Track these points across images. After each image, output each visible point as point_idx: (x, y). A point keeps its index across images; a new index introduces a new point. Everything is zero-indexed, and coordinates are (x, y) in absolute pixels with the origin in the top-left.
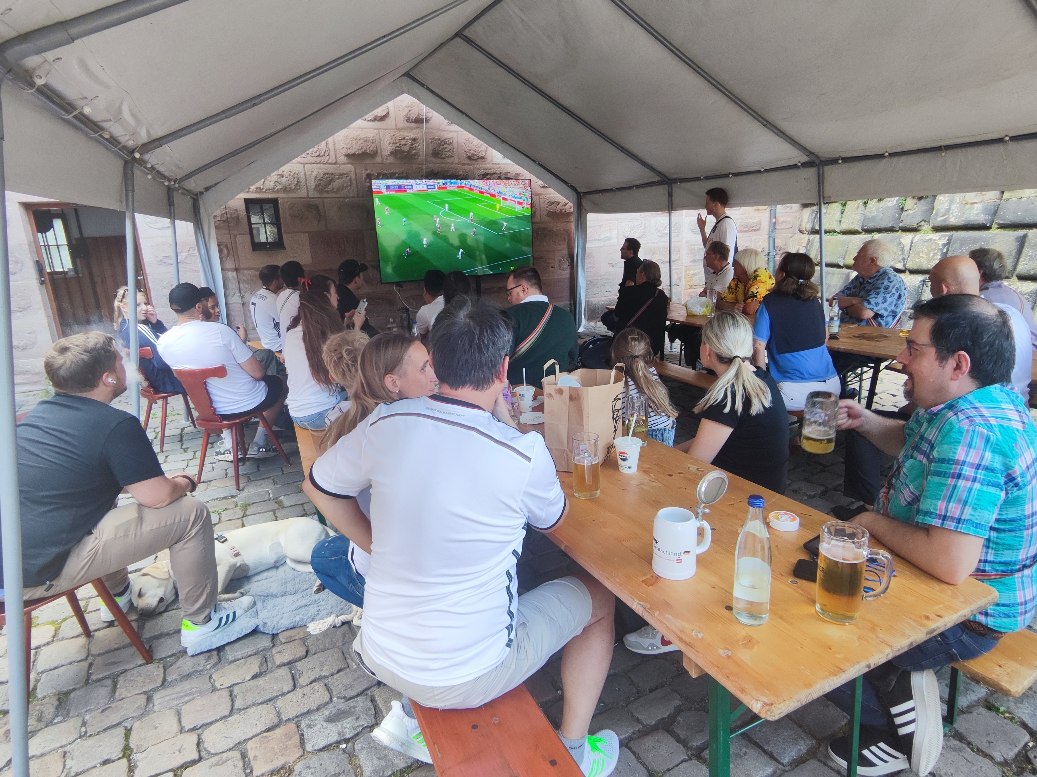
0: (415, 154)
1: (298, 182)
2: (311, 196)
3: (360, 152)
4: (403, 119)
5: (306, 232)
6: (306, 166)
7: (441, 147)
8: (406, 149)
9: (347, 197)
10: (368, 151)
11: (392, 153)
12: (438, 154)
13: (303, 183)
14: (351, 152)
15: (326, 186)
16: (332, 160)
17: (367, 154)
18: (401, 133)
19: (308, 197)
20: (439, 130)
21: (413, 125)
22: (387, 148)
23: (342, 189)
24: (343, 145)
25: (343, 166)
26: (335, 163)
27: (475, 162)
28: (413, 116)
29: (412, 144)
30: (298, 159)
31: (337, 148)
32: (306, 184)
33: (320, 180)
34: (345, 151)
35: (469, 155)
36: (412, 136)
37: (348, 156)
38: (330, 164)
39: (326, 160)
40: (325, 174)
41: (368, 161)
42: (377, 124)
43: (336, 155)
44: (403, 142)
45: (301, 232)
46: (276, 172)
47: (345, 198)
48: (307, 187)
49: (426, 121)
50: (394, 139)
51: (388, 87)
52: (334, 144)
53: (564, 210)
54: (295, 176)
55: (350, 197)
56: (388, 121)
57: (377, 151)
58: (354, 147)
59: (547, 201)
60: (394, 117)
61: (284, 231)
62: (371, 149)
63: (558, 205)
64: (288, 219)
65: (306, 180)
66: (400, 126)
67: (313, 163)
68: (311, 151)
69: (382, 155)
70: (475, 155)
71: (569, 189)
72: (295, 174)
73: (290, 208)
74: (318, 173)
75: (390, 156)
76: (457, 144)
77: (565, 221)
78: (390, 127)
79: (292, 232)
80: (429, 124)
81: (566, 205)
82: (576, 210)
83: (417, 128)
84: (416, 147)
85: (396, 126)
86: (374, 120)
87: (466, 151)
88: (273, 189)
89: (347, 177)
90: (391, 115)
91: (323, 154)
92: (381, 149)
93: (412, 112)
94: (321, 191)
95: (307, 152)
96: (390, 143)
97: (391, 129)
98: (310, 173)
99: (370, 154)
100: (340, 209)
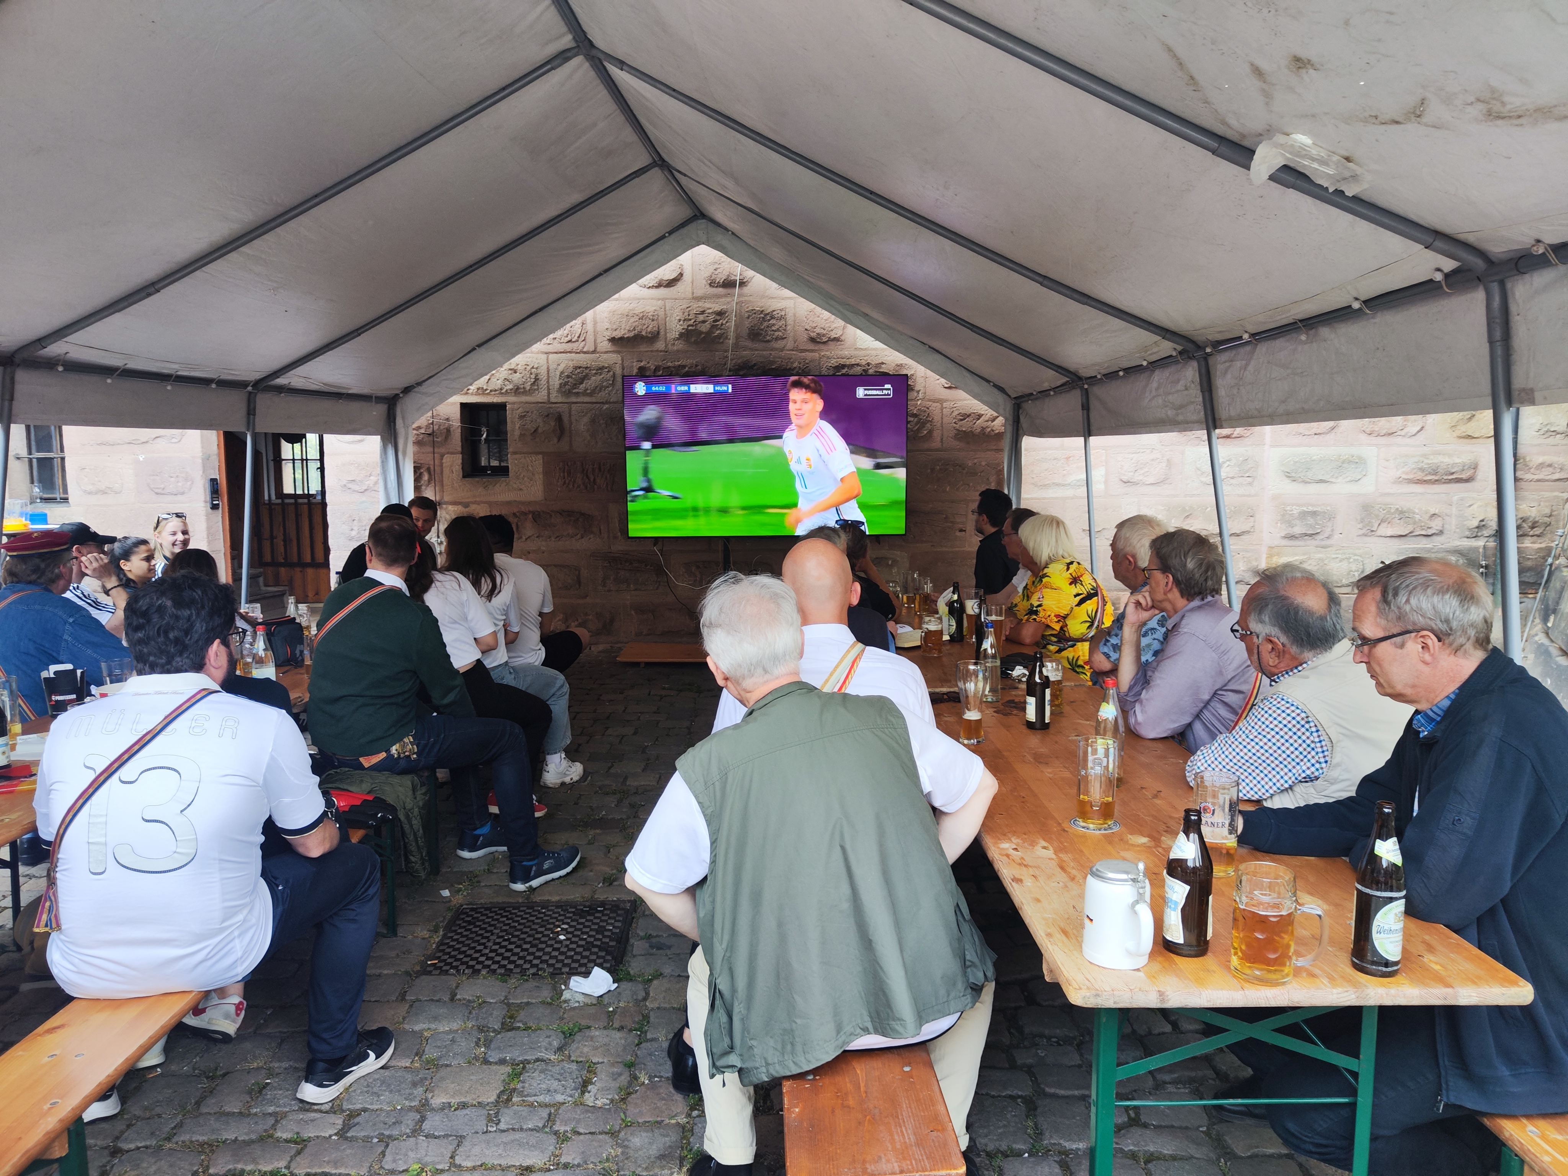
0: (720, 336)
1: (536, 379)
2: (553, 400)
3: (632, 334)
4: (704, 282)
5: (540, 453)
6: (551, 356)
7: (766, 324)
8: (705, 328)
9: (607, 403)
10: (644, 333)
11: (681, 335)
12: (759, 334)
13: (543, 382)
14: (618, 334)
15: (575, 386)
16: (589, 347)
17: (643, 337)
18: (700, 304)
19: (549, 402)
20: (763, 297)
21: (721, 290)
22: (675, 328)
23: (600, 390)
24: (607, 325)
25: (605, 356)
26: (594, 352)
27: (822, 347)
28: (721, 278)
29: (717, 321)
30: (537, 347)
31: (598, 329)
32: (548, 382)
33: (568, 377)
34: (609, 334)
35: (812, 334)
36: (717, 308)
37: (613, 340)
38: (585, 353)
39: (580, 348)
40: (576, 368)
41: (643, 348)
42: (663, 291)
43: (595, 341)
44: (701, 318)
45: (533, 453)
46: (506, 366)
47: (603, 403)
48: (548, 387)
49: (742, 284)
50: (686, 314)
51: (673, 236)
52: (595, 323)
53: (989, 430)
54: (533, 370)
55: (610, 403)
56: (680, 287)
57: (658, 333)
58: (623, 327)
59: (956, 413)
60: (690, 280)
61: (510, 450)
62: (649, 329)
63: (978, 419)
64: (517, 433)
65: (548, 377)
66: (699, 293)
67: (561, 353)
68: (559, 333)
69: (666, 338)
70: (824, 335)
71: (995, 391)
72: (533, 368)
73: (522, 417)
74: (567, 367)
75: (678, 339)
76: (793, 318)
77: (994, 448)
78: (683, 296)
79: (521, 453)
80: (746, 290)
81: (993, 420)
82: (1010, 429)
83: (726, 296)
84: (722, 324)
85: (693, 293)
86: (659, 285)
87: (809, 328)
88: (501, 389)
89: (608, 371)
90: (685, 277)
91: (576, 338)
92: (666, 329)
93: (719, 271)
94: (569, 393)
95: (552, 336)
96: (680, 320)
97: (684, 298)
98: (555, 366)
99: (647, 337)
100: (593, 421)
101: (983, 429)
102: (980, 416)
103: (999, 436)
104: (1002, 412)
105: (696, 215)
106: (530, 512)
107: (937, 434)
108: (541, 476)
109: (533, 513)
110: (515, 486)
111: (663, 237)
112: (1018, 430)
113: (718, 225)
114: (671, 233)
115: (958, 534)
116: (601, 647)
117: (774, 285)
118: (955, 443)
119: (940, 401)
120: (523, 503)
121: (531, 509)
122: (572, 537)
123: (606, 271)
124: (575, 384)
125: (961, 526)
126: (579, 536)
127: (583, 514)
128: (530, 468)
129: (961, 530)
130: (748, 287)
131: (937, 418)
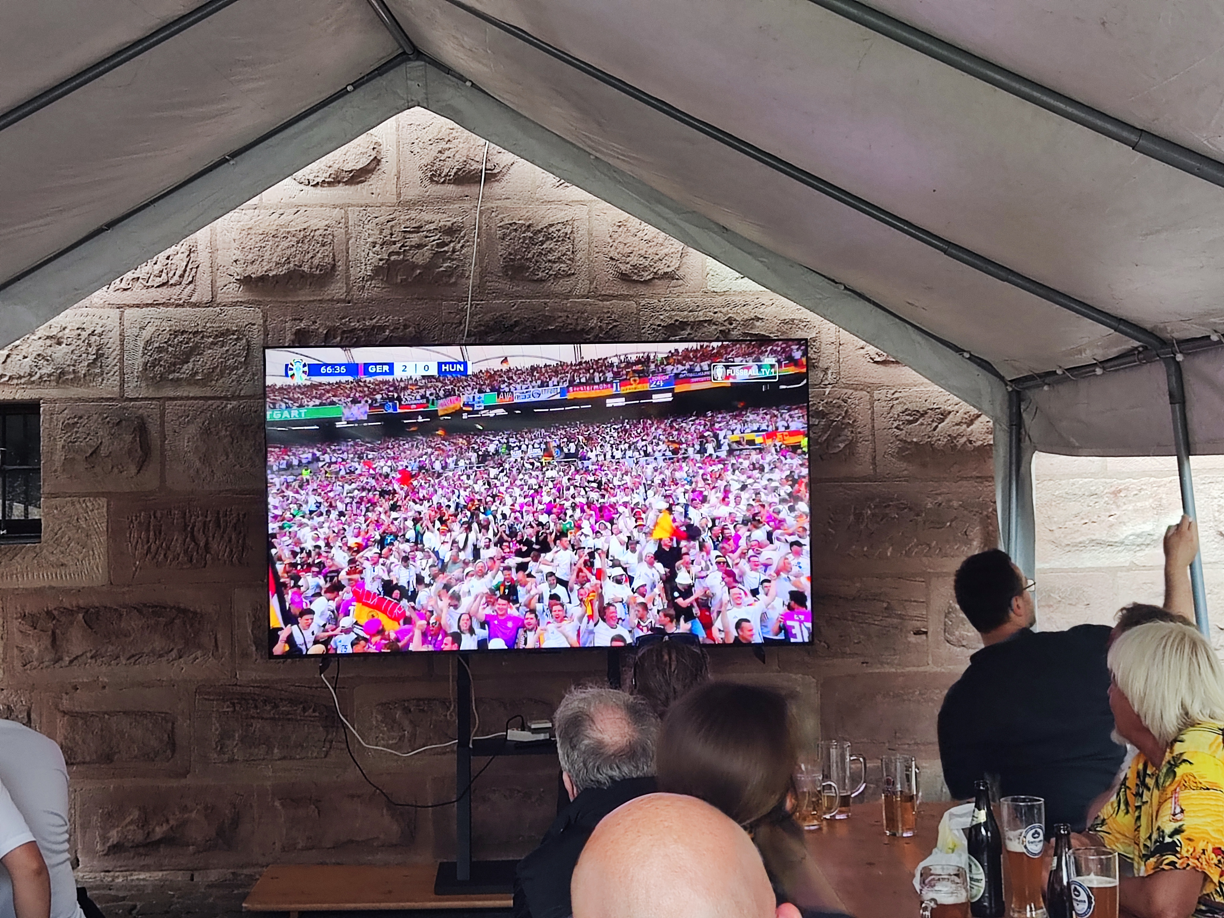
0: (450, 272)
1: (99, 355)
2: (129, 394)
3: (283, 271)
4: (420, 174)
5: (103, 494)
6: (128, 312)
7: (536, 249)
8: (422, 257)
9: (233, 397)
10: (306, 268)
11: (377, 271)
12: (522, 268)
13: (112, 360)
14: (256, 271)
15: (173, 367)
16: (202, 293)
17: (303, 275)
18: (413, 214)
19: (122, 398)
20: (531, 200)
21: (451, 189)
22: (365, 257)
23: (222, 374)
24: (238, 255)
25: (231, 311)
26: (211, 303)
27: (642, 290)
28: (450, 166)
29: (444, 244)
30: (100, 296)
31: (220, 261)
32: (121, 361)
33: (160, 350)
34: (237, 270)
35: (623, 267)
36: (445, 220)
37: (246, 281)
38: (195, 305)
39: (184, 296)
40: (176, 333)
41: (305, 295)
42: (341, 192)
43: (213, 283)
44: (415, 239)
45: (89, 495)
46: (42, 331)
47: (226, 398)
48: (121, 369)
49: (491, 176)
50: (387, 232)
51: (361, 91)
52: (213, 251)
53: (963, 440)
54: (93, 339)
55: (239, 397)
56: (374, 182)
57: (334, 266)
58: (267, 256)
59: (900, 409)
60: (395, 171)
61: (45, 489)
62: (316, 261)
63: (942, 420)
64: (59, 457)
65: (122, 350)
66: (412, 193)
67: (147, 305)
68: (143, 271)
69: (348, 278)
70: (645, 269)
71: (973, 368)
72: (93, 333)
73: (68, 427)
74: (158, 332)
75: (371, 278)
76: (586, 239)
77: (975, 473)
78: (380, 200)
79: (64, 495)
80: (497, 188)
81: (970, 423)
82: (1003, 438)
83: (461, 198)
84: (454, 251)
85: (399, 195)
86: (335, 181)
87: (616, 256)
88: (30, 375)
89: (237, 339)
90: (383, 166)
91: (176, 278)
92: (348, 261)
93: (447, 154)
94: (160, 381)
95: (129, 275)
96: (374, 244)
97: (382, 204)
98: (136, 331)
99: (312, 275)
100: (206, 432)
101: (952, 438)
102: (945, 415)
103: (985, 451)
104: (986, 406)
105: (404, 53)
106: (79, 608)
107: (864, 449)
108: (103, 539)
109: (86, 611)
110: (52, 558)
111: (342, 93)
112: (1019, 441)
113: (447, 70)
114: (357, 85)
115: (913, 639)
116: (213, 875)
117: (551, 179)
118: (902, 467)
119: (869, 388)
120: (66, 591)
121: (81, 603)
122: (161, 656)
123: (234, 155)
124: (174, 364)
125: (919, 624)
126: (174, 654)
127: (185, 611)
128: (82, 523)
129: (918, 633)
130: (503, 183)
131: (863, 419)
